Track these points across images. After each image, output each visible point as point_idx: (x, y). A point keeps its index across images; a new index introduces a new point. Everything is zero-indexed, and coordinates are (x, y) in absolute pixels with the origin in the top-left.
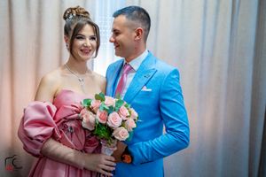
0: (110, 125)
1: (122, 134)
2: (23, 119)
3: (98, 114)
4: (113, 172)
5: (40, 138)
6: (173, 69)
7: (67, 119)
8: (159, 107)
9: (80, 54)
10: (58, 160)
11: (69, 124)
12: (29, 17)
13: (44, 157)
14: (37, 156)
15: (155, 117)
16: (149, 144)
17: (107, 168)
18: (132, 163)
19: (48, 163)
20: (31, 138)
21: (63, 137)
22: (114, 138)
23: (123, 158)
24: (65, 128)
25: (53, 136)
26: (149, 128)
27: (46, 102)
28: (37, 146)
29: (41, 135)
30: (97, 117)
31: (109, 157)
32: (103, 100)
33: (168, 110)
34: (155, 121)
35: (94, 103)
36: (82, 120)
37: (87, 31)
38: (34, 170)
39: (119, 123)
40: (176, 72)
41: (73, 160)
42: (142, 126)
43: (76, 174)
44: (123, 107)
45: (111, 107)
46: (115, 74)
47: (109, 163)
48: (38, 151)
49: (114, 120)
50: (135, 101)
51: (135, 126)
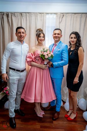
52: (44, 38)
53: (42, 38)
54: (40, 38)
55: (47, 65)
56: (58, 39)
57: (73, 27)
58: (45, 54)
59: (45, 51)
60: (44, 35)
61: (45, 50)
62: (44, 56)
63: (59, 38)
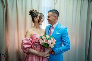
0: (48, 43)
1: (52, 46)
2: (22, 43)
3: (45, 40)
4: (49, 57)
5: (28, 48)
6: (65, 27)
7: (35, 42)
8: (61, 38)
10: (33, 54)
11: (36, 44)
13: (29, 53)
14: (27, 53)
15: (61, 41)
16: (59, 49)
17: (47, 56)
18: (54, 54)
19: (30, 55)
20: (25, 48)
21: (34, 48)
22: (49, 47)
23: (51, 53)
24: (35, 45)
25: (31, 47)
26: (59, 44)
27: (29, 38)
28: (26, 51)
29: (28, 47)
30: (44, 41)
31: (48, 53)
32: (46, 36)
33: (64, 39)
34: (60, 42)
35: (43, 37)
36: (40, 42)
38: (26, 57)
39: (51, 43)
40: (66, 28)
41: (37, 54)
42: (57, 44)
43: (38, 58)
44: (52, 38)
45: (48, 38)
46: (49, 29)
47: (48, 54)
48: (27, 52)
49: (49, 42)
50: (55, 37)
51: (55, 43)
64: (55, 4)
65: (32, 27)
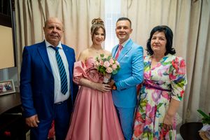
9: (96, 42)
11: (91, 72)
12: (72, 26)
21: (89, 77)
25: (83, 77)
29: (78, 77)
37: (100, 31)
52: (103, 37)
53: (100, 36)
54: (97, 36)
55: (107, 83)
56: (124, 37)
57: (150, 15)
58: (106, 64)
59: (105, 60)
60: (104, 31)
61: (106, 57)
62: (105, 68)
63: (127, 34)
64: (128, 8)
65: (88, 47)
